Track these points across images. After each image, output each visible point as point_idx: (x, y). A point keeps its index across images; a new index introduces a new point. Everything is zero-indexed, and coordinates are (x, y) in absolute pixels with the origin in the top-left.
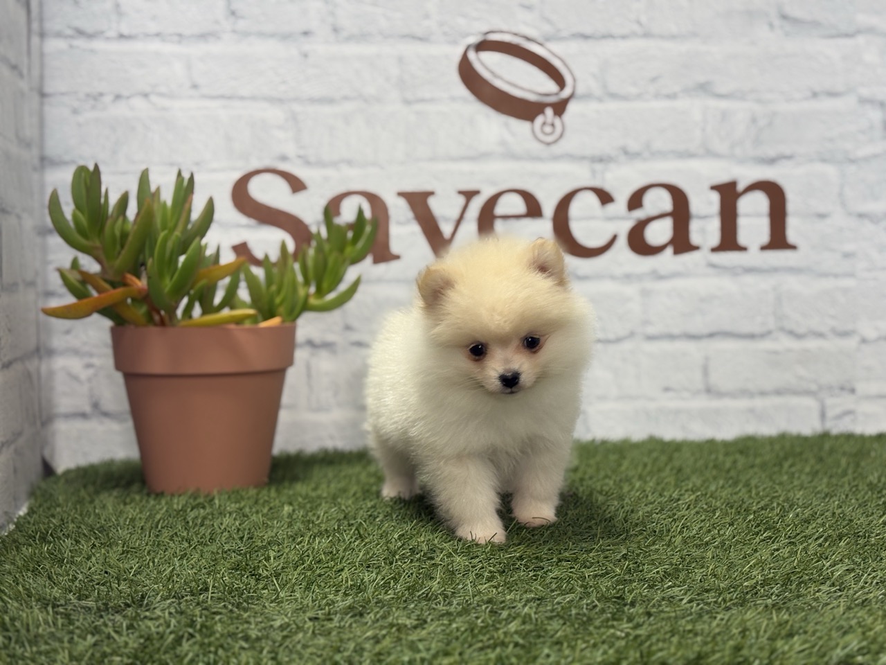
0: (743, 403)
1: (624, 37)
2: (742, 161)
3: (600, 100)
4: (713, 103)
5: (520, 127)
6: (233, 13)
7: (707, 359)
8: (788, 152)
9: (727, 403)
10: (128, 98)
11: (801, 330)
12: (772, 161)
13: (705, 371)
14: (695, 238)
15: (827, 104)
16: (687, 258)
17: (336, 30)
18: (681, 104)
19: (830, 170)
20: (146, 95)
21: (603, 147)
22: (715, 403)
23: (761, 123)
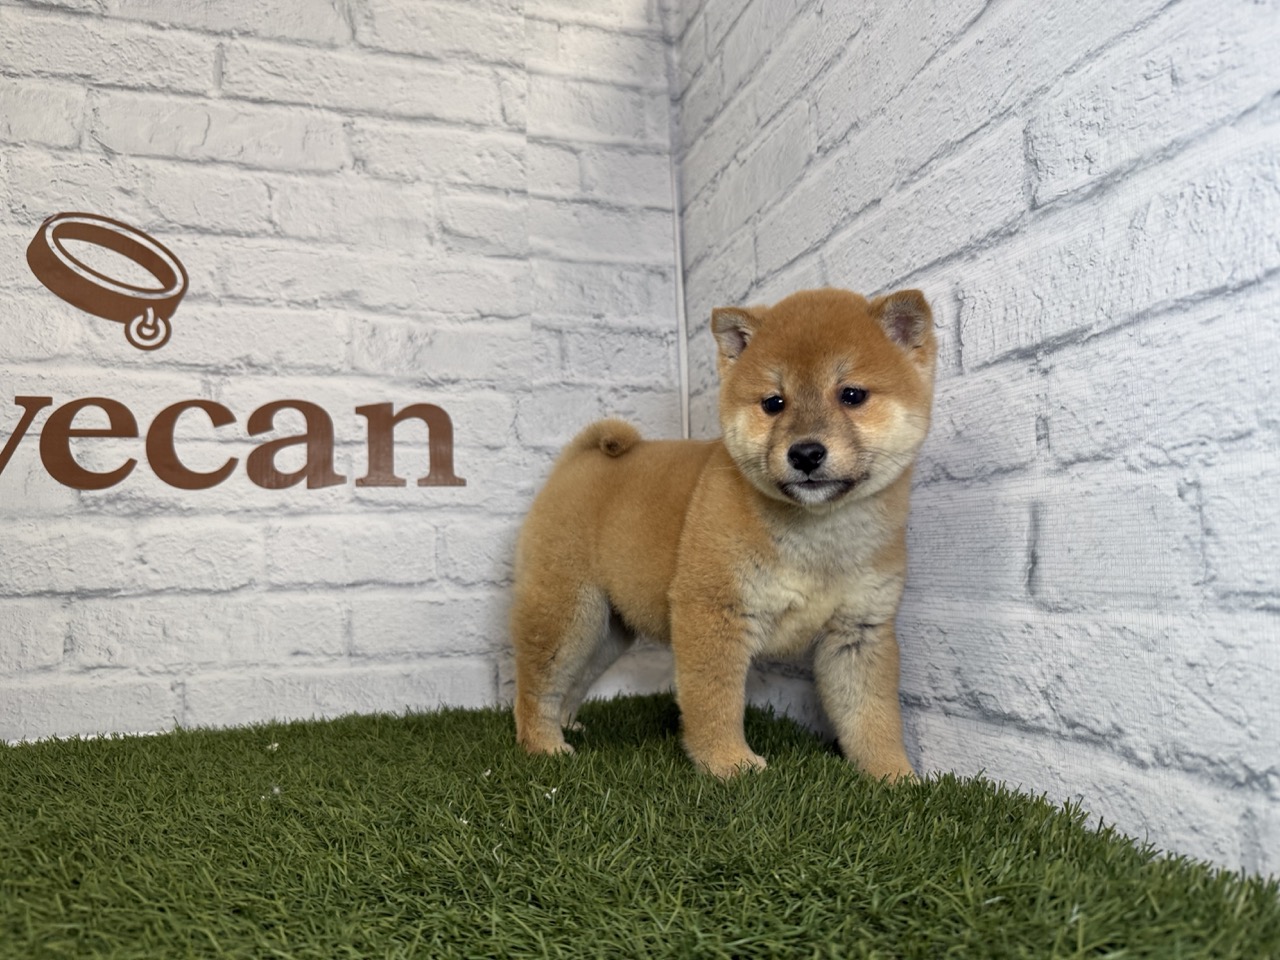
0: (396, 668)
1: (250, 235)
2: (396, 383)
3: (220, 303)
4: (361, 315)
7: (350, 612)
8: (453, 377)
9: (375, 667)
11: (469, 579)
12: (433, 385)
13: (348, 629)
14: (339, 468)
15: (499, 327)
16: (327, 492)
19: (500, 397)
21: (221, 356)
22: (359, 670)
23: (420, 342)
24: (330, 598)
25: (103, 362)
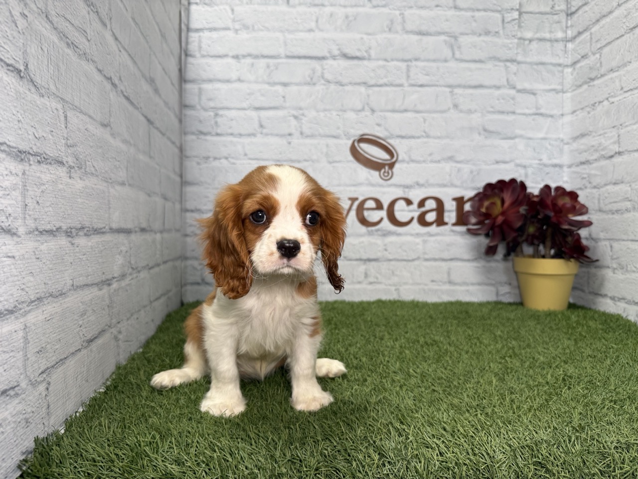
0: (464, 288)
1: (418, 137)
2: (466, 189)
3: (408, 163)
4: (454, 165)
5: (376, 173)
6: (261, 126)
7: (449, 269)
9: (458, 287)
10: (220, 159)
13: (449, 274)
14: (446, 219)
15: (502, 166)
16: (442, 228)
17: (302, 133)
18: (440, 165)
20: (226, 158)
21: (409, 182)
22: (452, 288)
23: (475, 173)
24: (443, 264)
25: (372, 185)
